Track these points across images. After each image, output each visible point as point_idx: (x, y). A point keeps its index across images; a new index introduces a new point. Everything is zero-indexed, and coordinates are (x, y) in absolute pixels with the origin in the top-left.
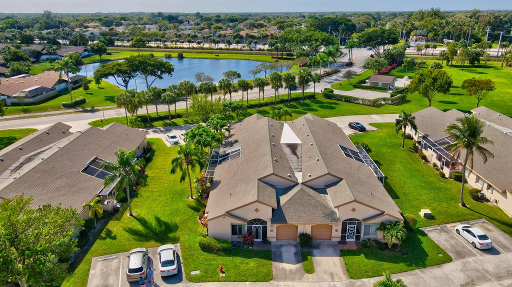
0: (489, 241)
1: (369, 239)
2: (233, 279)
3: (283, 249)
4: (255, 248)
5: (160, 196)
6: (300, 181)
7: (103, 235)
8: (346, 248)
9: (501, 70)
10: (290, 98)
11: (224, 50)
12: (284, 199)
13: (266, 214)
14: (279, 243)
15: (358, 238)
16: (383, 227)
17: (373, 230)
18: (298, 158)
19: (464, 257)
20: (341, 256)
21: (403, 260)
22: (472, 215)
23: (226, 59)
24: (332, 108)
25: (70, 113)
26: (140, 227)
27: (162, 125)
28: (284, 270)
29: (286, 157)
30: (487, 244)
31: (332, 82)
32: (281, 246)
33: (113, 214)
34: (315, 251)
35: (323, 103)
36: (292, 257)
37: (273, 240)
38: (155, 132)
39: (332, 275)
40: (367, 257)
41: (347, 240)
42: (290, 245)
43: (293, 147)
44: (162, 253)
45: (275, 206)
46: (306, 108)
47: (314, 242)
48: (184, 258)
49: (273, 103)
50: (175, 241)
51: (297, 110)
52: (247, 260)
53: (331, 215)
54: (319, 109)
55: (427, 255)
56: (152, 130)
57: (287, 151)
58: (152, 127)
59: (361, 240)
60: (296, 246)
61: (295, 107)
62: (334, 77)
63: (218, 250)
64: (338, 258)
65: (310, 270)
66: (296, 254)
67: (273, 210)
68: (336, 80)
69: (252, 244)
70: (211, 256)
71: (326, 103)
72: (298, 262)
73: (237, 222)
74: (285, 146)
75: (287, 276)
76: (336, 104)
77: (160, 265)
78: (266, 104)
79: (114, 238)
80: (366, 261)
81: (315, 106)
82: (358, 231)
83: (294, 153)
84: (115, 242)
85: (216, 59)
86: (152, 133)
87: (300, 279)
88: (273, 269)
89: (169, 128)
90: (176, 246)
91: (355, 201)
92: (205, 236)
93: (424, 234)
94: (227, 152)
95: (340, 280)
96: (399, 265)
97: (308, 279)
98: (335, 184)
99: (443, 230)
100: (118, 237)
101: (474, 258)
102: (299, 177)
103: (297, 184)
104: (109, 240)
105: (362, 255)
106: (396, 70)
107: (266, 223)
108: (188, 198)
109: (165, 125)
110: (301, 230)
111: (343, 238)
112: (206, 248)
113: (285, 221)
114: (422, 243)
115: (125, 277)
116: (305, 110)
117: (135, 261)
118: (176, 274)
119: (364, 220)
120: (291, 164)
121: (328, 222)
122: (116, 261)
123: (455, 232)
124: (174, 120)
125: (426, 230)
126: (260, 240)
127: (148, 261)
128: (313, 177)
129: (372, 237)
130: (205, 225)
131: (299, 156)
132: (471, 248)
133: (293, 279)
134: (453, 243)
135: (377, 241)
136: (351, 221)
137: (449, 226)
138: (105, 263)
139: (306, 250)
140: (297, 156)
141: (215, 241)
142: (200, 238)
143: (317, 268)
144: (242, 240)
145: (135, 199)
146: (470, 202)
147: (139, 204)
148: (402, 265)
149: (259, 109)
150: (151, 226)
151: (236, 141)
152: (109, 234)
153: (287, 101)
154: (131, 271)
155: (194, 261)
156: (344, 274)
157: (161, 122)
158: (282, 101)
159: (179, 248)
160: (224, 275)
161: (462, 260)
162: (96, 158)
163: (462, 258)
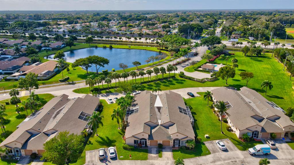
0: (225, 147)
1: (183, 146)
2: (134, 159)
3: (152, 149)
4: (142, 149)
5: (107, 127)
6: (160, 124)
7: (88, 143)
8: (174, 149)
9: (271, 59)
10: (163, 78)
11: (133, 42)
12: (153, 131)
13: (146, 136)
14: (151, 147)
15: (179, 145)
16: (187, 142)
17: (184, 142)
18: (160, 114)
19: (215, 153)
20: (172, 152)
21: (193, 154)
22: (224, 137)
23: (134, 49)
24: (182, 83)
25: (63, 85)
26: (101, 140)
27: (105, 92)
28: (152, 156)
29: (156, 113)
30: (224, 148)
31: (185, 67)
32: (152, 148)
33: (91, 135)
34: (163, 150)
35: (178, 80)
36: (155, 152)
37: (149, 146)
38: (102, 96)
39: (168, 158)
40: (181, 152)
41: (175, 146)
42: (155, 148)
43: (159, 108)
44: (110, 150)
45: (150, 134)
46: (170, 83)
47: (163, 147)
48: (117, 152)
49: (155, 81)
50: (114, 146)
51: (166, 84)
52: (139, 153)
53: (169, 137)
54: (176, 84)
55: (202, 152)
56: (100, 95)
57: (157, 110)
58: (101, 93)
59: (180, 146)
60: (157, 148)
61: (165, 82)
62: (187, 63)
63: (129, 149)
64: (171, 152)
65: (161, 157)
66: (157, 151)
67: (149, 135)
68: (188, 65)
69: (141, 147)
70: (127, 151)
71: (180, 80)
72: (157, 154)
73: (136, 139)
74: (156, 108)
75: (152, 158)
76: (184, 81)
77: (110, 154)
78: (152, 81)
79: (92, 144)
80: (181, 154)
81: (174, 82)
82: (179, 143)
83: (159, 111)
84: (93, 145)
85: (129, 49)
86: (101, 96)
87: (157, 159)
88: (148, 156)
89: (108, 94)
90: (114, 148)
91: (178, 132)
92: (125, 144)
93: (204, 144)
94: (133, 109)
95: (170, 160)
96: (191, 155)
97: (160, 159)
98: (172, 125)
99: (211, 143)
100: (93, 144)
101: (219, 153)
102: (160, 122)
103: (159, 125)
104: (90, 145)
105: (180, 152)
106: (218, 59)
107: (146, 139)
108: (118, 128)
109: (107, 92)
110: (159, 142)
111: (174, 145)
112: (125, 148)
113: (153, 139)
114: (202, 147)
115: (98, 158)
116: (169, 84)
117: (101, 153)
118: (115, 157)
119: (181, 139)
120: (157, 116)
121: (168, 140)
122: (94, 152)
123: (215, 144)
124: (110, 90)
125: (205, 143)
126: (144, 146)
127: (105, 153)
128: (164, 123)
129: (184, 145)
130: (125, 140)
131: (161, 113)
132: (219, 150)
133: (154, 160)
134: (213, 147)
135: (186, 147)
136: (177, 139)
137: (214, 141)
138: (90, 153)
139: (160, 149)
140: (160, 113)
141: (128, 146)
142: (123, 145)
143: (163, 156)
144: (138, 146)
145: (98, 128)
146: (226, 132)
147: (100, 131)
148: (193, 155)
149: (148, 84)
150: (105, 140)
151: (137, 104)
152: (90, 142)
153: (161, 79)
154: (100, 156)
155: (121, 153)
156: (172, 158)
157: (104, 91)
158: (159, 80)
159: (116, 148)
160: (131, 158)
161: (214, 154)
162: (82, 112)
163: (214, 153)
